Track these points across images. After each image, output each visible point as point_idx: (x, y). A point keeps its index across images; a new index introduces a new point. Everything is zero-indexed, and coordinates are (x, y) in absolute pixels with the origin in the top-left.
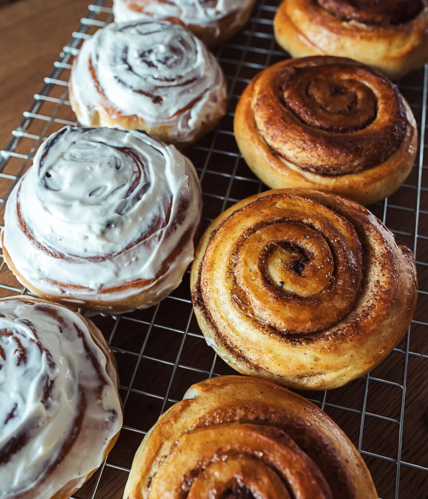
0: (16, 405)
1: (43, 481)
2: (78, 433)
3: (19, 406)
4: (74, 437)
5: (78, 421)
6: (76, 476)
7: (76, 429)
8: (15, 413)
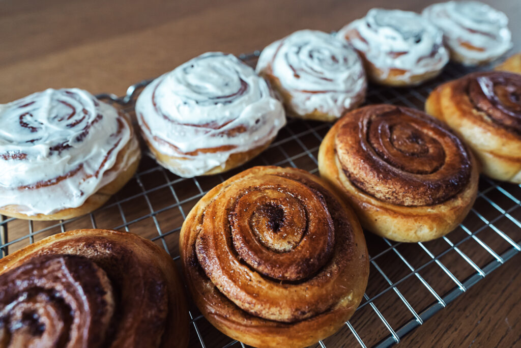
0: (41, 139)
1: (13, 189)
2: (53, 184)
3: (41, 141)
4: (49, 183)
5: (59, 179)
6: (30, 206)
7: (54, 181)
8: (35, 142)
